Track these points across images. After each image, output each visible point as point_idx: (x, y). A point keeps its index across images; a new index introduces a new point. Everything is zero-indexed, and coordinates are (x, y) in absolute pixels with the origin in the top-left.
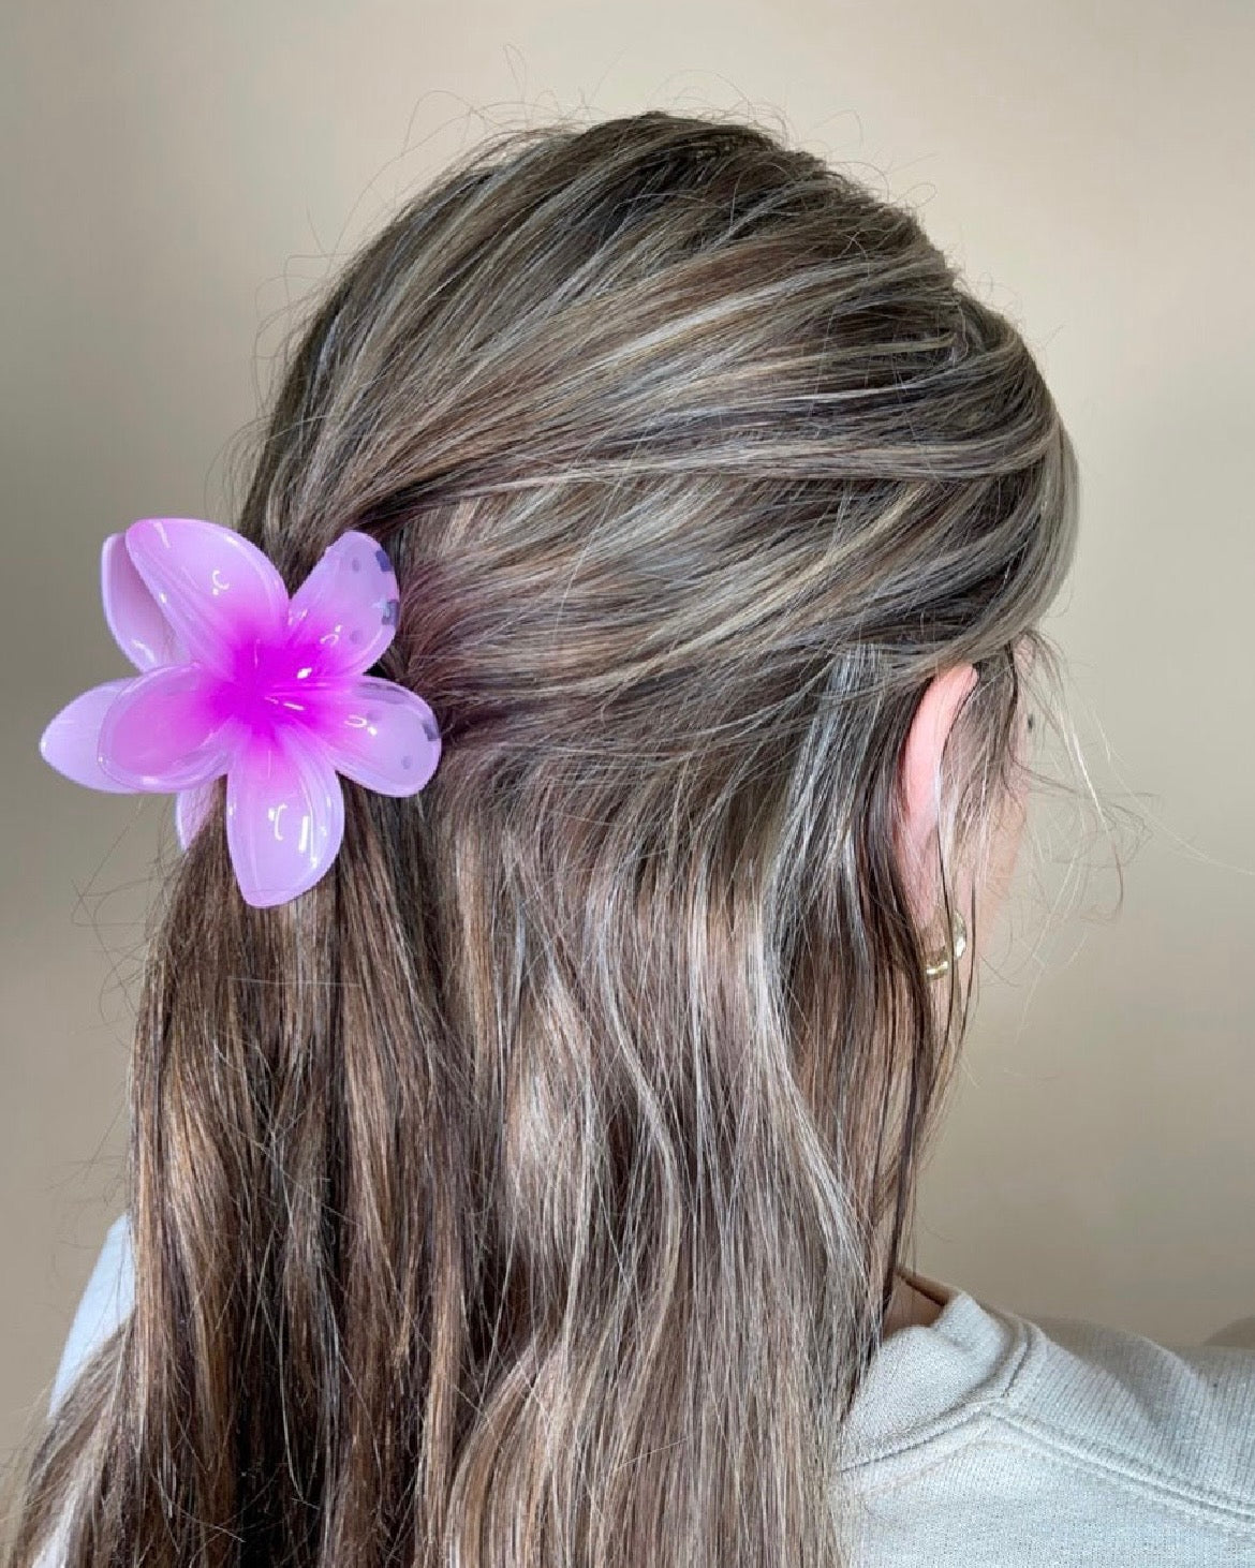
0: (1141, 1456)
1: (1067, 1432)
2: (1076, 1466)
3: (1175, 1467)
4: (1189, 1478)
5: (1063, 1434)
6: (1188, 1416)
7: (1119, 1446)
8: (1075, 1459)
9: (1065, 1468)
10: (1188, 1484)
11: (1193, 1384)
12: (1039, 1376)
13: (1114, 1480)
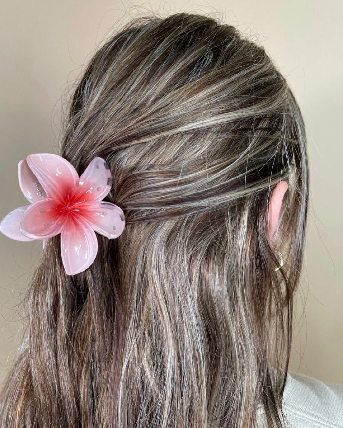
0: (318, 415)
1: (297, 407)
2: (300, 417)
3: (328, 418)
4: (332, 422)
5: (296, 408)
6: (333, 404)
7: (312, 412)
8: (299, 415)
9: (296, 418)
10: (332, 423)
11: (334, 395)
12: (288, 391)
13: (311, 422)
